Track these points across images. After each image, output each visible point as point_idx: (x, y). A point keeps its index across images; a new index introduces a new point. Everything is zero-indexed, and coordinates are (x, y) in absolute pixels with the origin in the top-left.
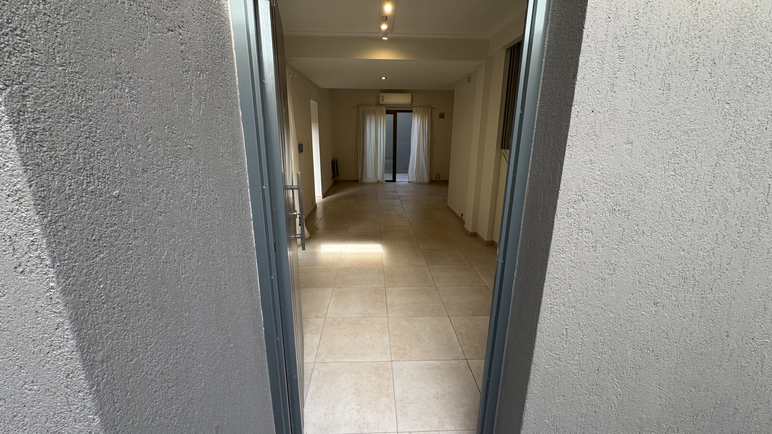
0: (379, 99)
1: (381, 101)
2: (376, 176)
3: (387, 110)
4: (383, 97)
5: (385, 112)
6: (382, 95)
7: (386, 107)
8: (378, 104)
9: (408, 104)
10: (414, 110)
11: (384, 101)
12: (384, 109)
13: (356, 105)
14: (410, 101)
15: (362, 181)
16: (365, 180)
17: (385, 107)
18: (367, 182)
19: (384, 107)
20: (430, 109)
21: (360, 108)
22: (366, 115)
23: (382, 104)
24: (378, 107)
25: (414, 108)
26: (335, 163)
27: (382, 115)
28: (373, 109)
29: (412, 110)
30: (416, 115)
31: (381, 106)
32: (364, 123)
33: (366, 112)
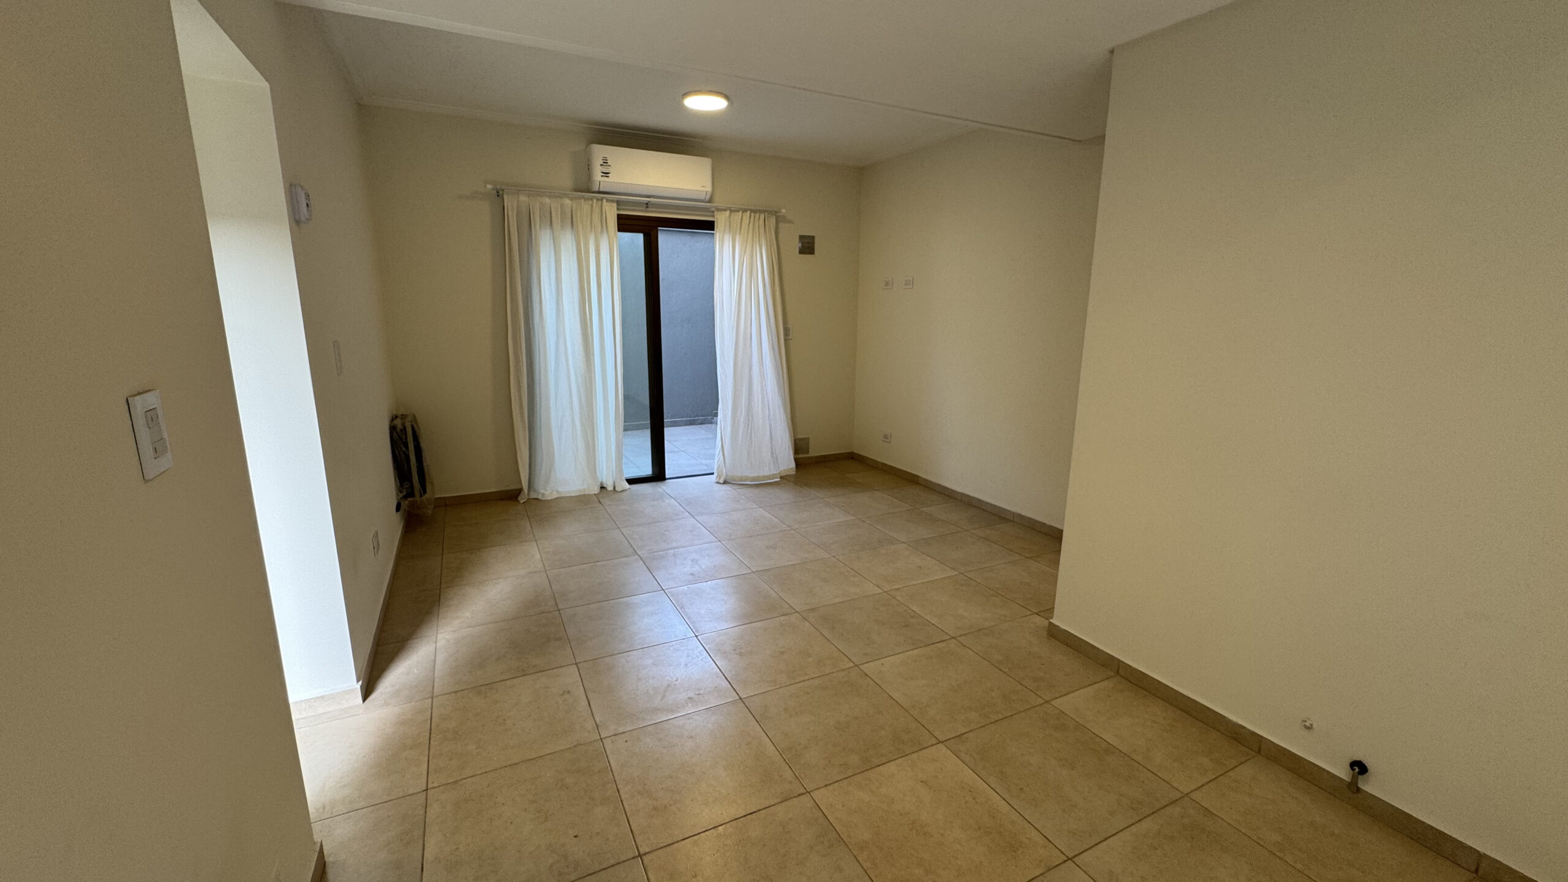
0: (589, 168)
1: (598, 177)
3: (620, 218)
4: (605, 162)
5: (613, 223)
6: (600, 152)
7: (618, 203)
8: (584, 188)
9: (702, 197)
10: (720, 219)
11: (612, 178)
12: (611, 213)
13: (489, 186)
14: (707, 188)
15: (533, 495)
16: (548, 491)
17: (612, 201)
18: (555, 495)
19: (607, 200)
20: (773, 220)
21: (505, 197)
22: (538, 226)
23: (601, 190)
24: (586, 199)
25: (719, 213)
26: (406, 439)
27: (602, 232)
28: (562, 205)
29: (711, 219)
30: (728, 239)
31: (598, 200)
32: (529, 263)
33: (537, 218)
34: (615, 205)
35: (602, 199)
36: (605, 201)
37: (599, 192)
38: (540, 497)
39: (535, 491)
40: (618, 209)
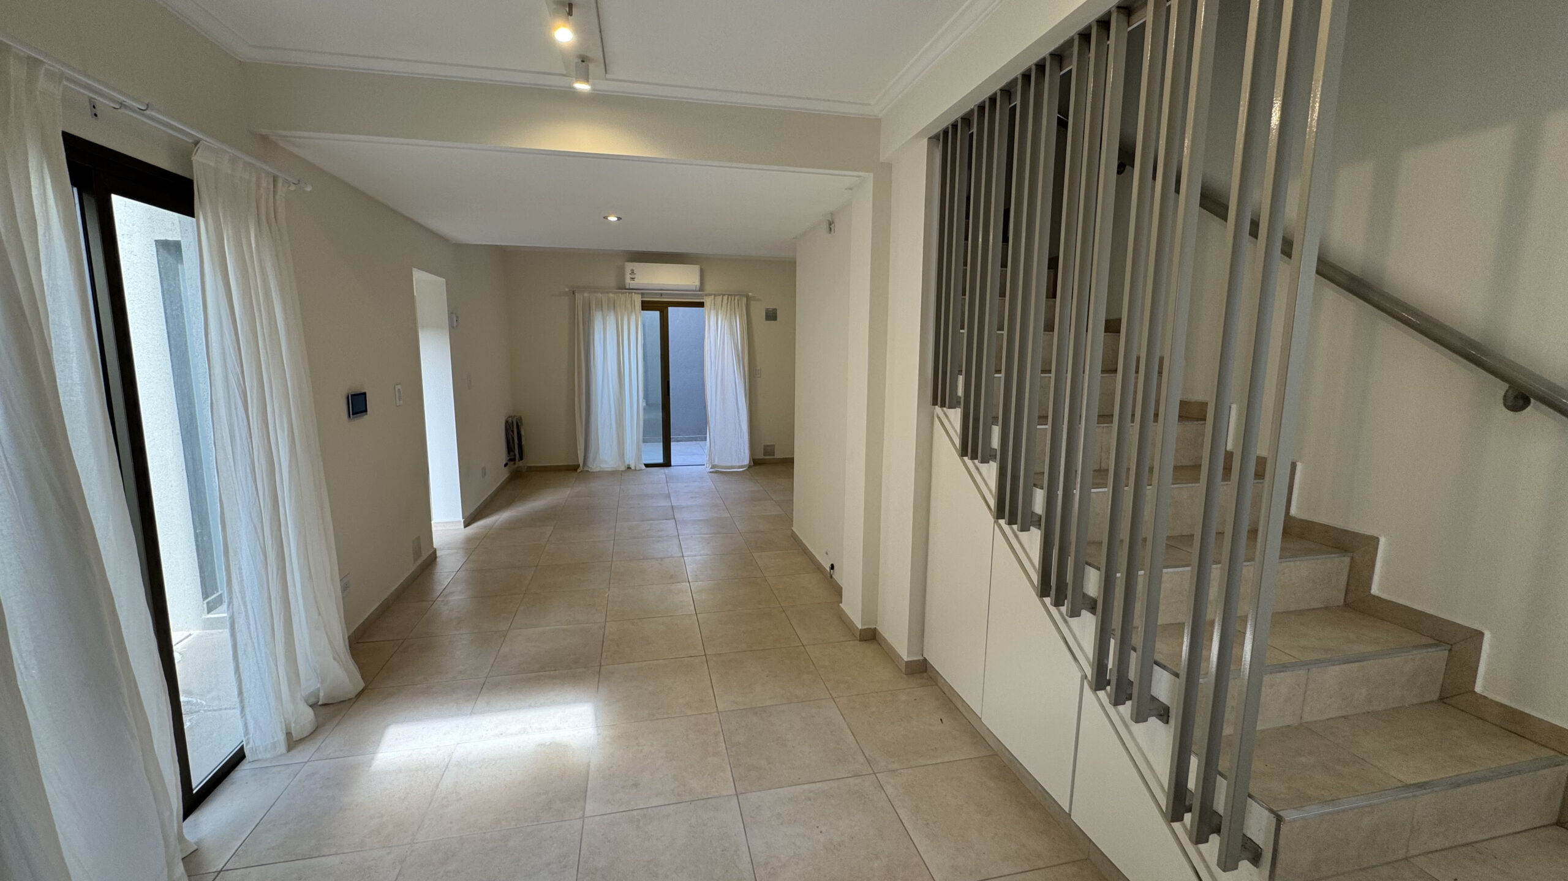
0: (624, 277)
1: (628, 280)
2: (622, 454)
3: (643, 302)
4: (633, 272)
5: (638, 305)
6: (629, 266)
7: (642, 294)
8: (622, 288)
9: (694, 289)
10: (708, 301)
11: (637, 281)
12: (638, 300)
13: (567, 289)
14: (697, 283)
15: (586, 469)
16: (594, 466)
17: (638, 293)
18: (598, 470)
19: (635, 293)
20: (744, 299)
21: (577, 295)
22: (594, 311)
23: (631, 287)
24: (622, 293)
25: (707, 297)
26: (513, 428)
27: (632, 312)
28: (609, 299)
29: (702, 301)
30: (713, 313)
31: (629, 293)
32: (589, 330)
33: (593, 306)
34: (640, 296)
35: (632, 293)
36: (633, 294)
37: (629, 289)
38: (589, 470)
39: (588, 466)
40: (642, 298)
